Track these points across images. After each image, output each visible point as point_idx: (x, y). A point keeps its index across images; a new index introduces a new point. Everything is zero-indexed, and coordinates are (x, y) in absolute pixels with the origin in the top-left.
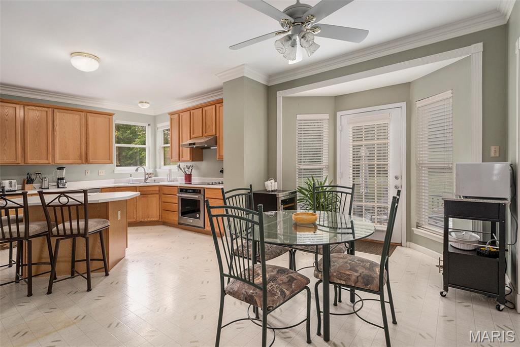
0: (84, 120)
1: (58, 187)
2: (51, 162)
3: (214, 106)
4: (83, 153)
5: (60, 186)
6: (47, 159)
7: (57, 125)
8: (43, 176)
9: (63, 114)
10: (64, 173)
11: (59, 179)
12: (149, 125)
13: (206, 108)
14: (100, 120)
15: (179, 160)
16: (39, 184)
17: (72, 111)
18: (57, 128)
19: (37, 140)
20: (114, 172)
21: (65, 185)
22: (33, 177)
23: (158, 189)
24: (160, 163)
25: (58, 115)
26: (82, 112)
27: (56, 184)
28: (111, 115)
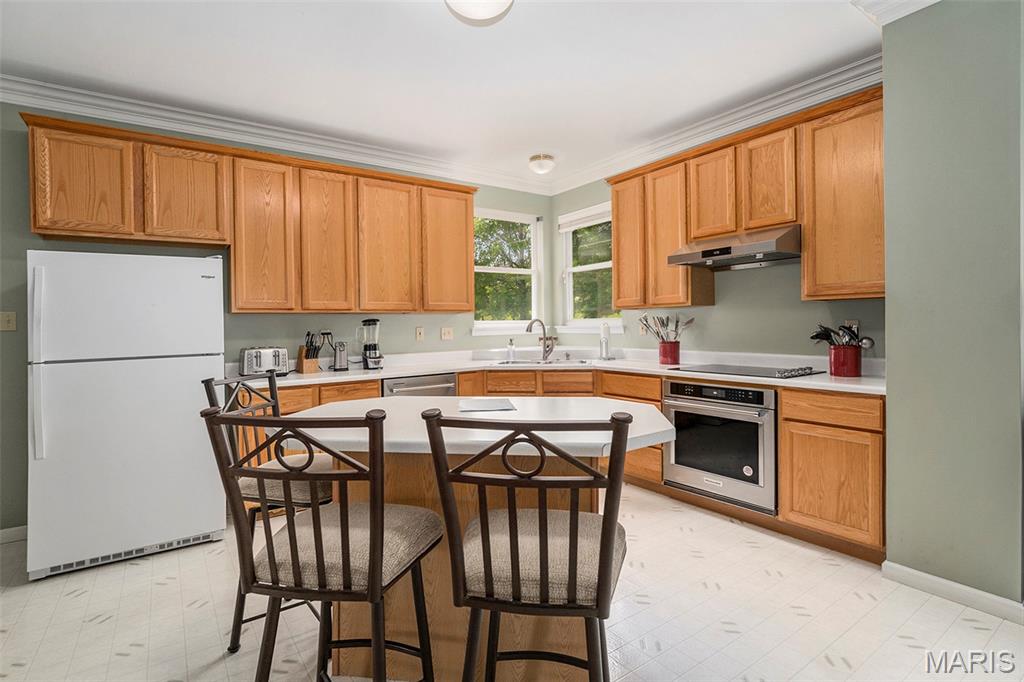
0: (415, 203)
1: (366, 367)
2: (353, 306)
3: (791, 131)
4: (417, 287)
5: (371, 365)
6: (346, 299)
7: (363, 219)
8: (336, 340)
9: (375, 189)
10: (375, 335)
11: (367, 348)
12: (538, 219)
13: (752, 144)
14: (449, 203)
15: (645, 302)
16: (328, 359)
17: (392, 181)
18: (364, 224)
19: (325, 252)
20: (471, 331)
21: (379, 362)
22: (318, 342)
23: (590, 380)
24: (564, 313)
25: (367, 190)
26: (413, 184)
27: (360, 358)
28: (468, 191)
